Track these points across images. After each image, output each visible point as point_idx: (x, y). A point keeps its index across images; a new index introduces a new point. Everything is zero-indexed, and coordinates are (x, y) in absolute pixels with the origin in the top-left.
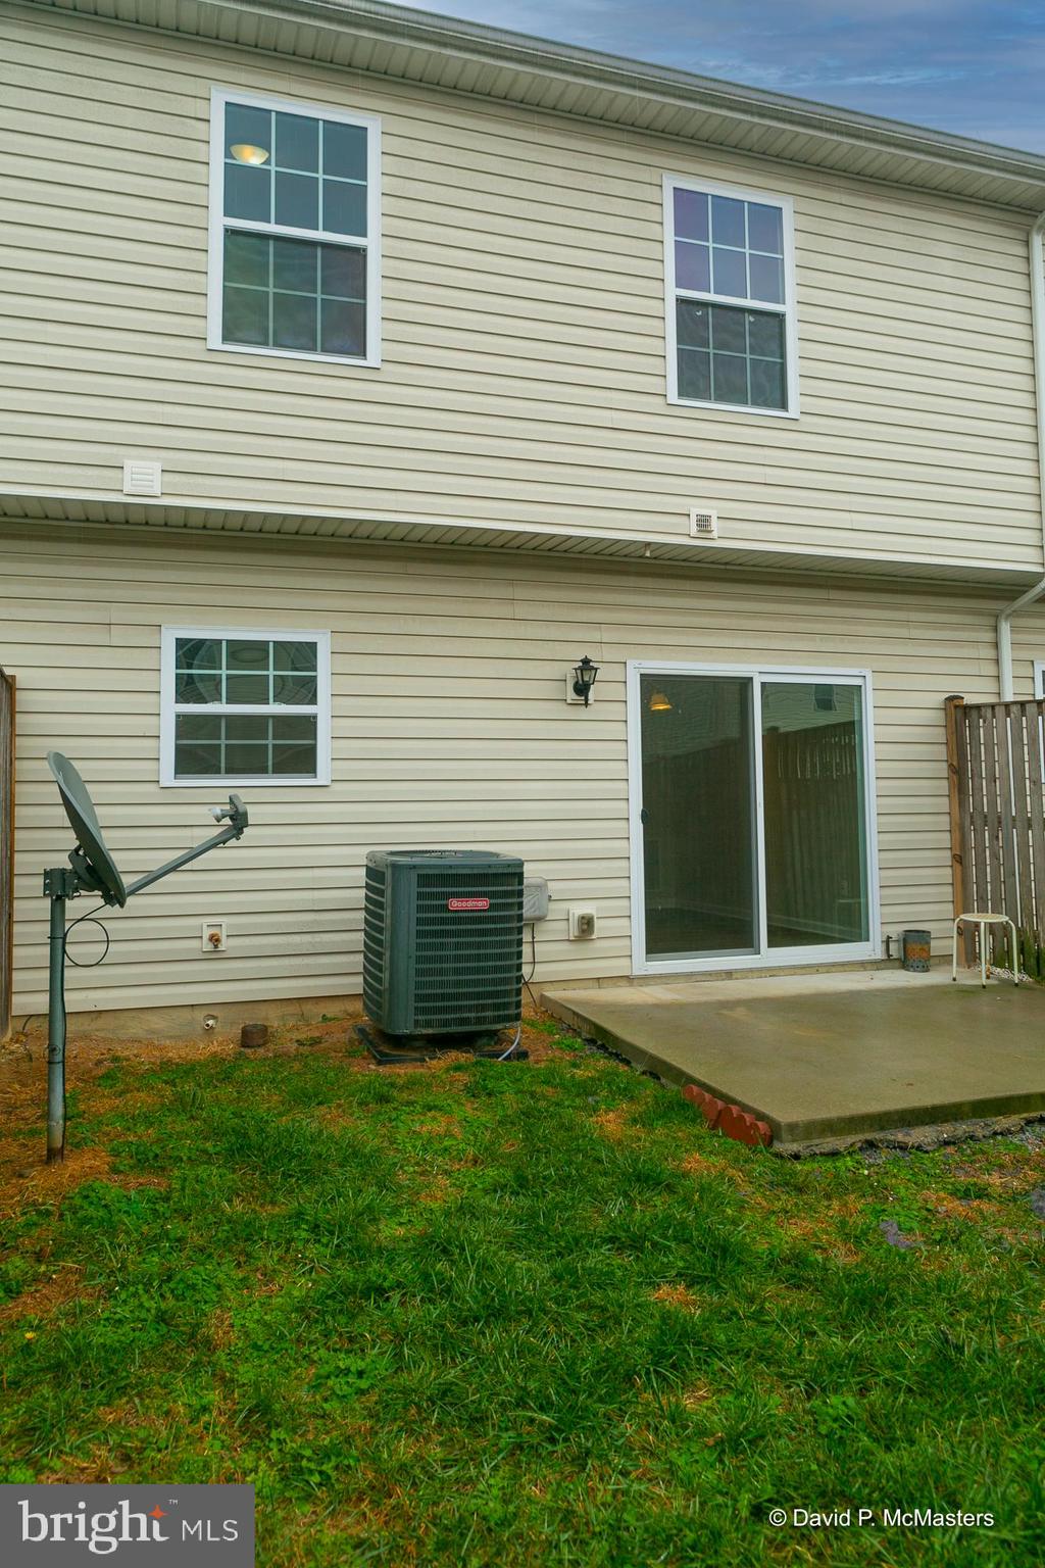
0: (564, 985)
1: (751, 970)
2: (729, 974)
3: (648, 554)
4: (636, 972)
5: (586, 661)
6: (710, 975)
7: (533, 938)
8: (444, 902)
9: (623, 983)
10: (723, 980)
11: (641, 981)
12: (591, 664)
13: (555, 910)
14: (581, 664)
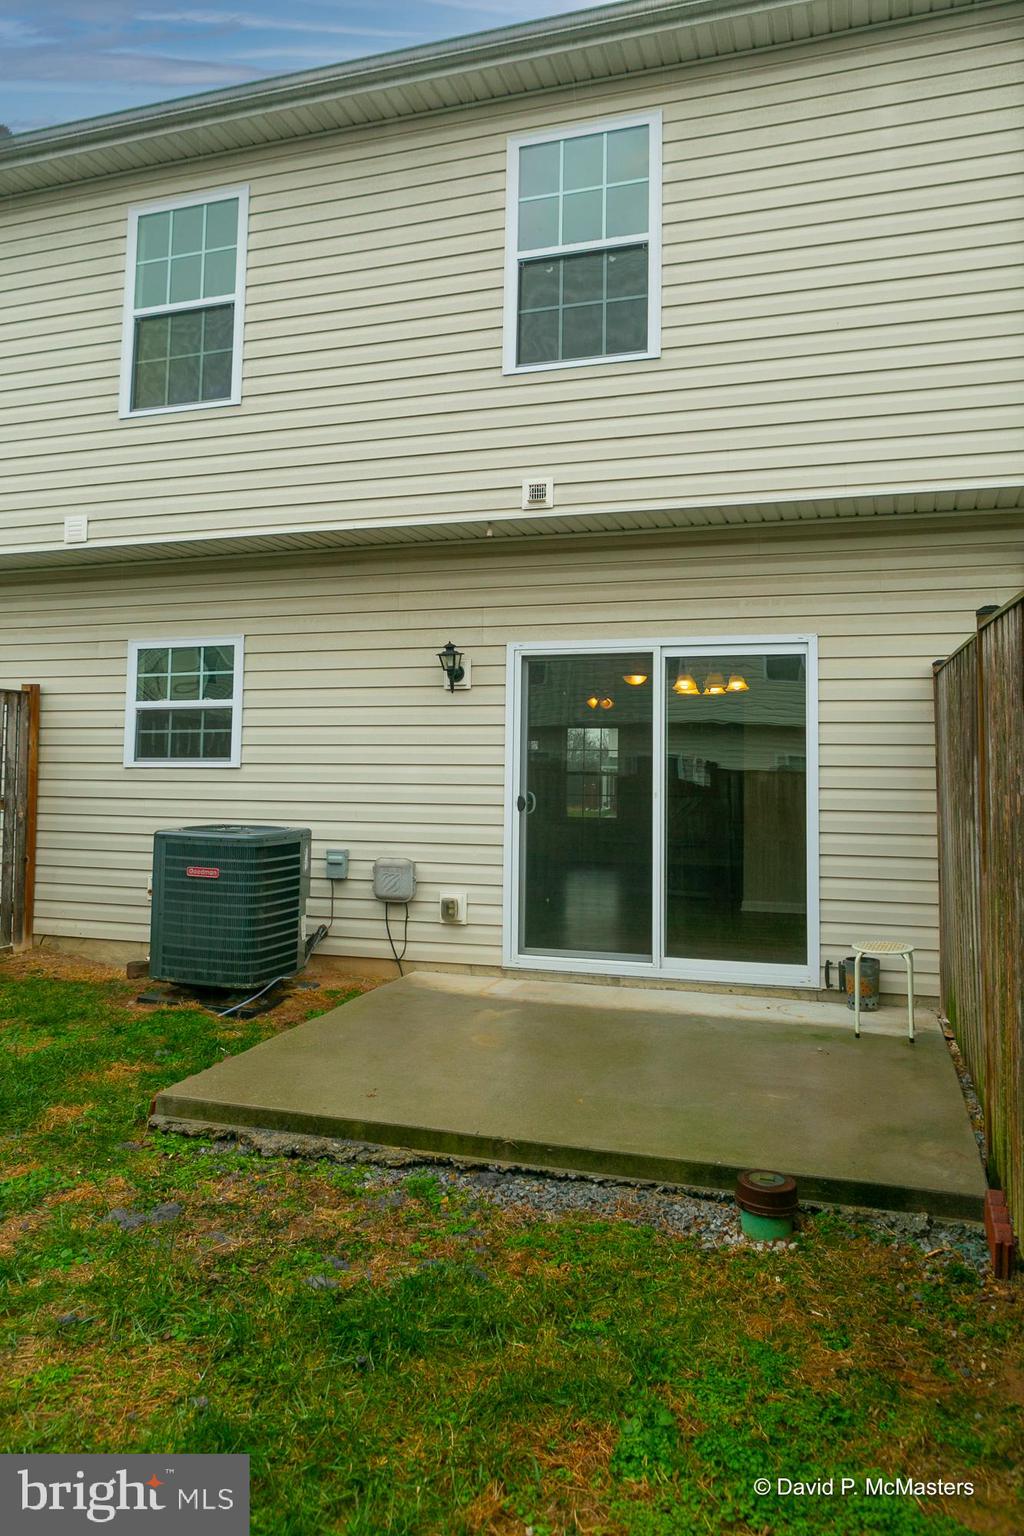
0: (438, 967)
1: (643, 979)
2: (616, 980)
3: (489, 533)
4: (506, 964)
5: (450, 647)
6: (593, 977)
7: (407, 917)
8: (181, 869)
9: (498, 973)
10: (608, 985)
11: (516, 974)
12: (455, 649)
13: (427, 893)
14: (445, 650)
